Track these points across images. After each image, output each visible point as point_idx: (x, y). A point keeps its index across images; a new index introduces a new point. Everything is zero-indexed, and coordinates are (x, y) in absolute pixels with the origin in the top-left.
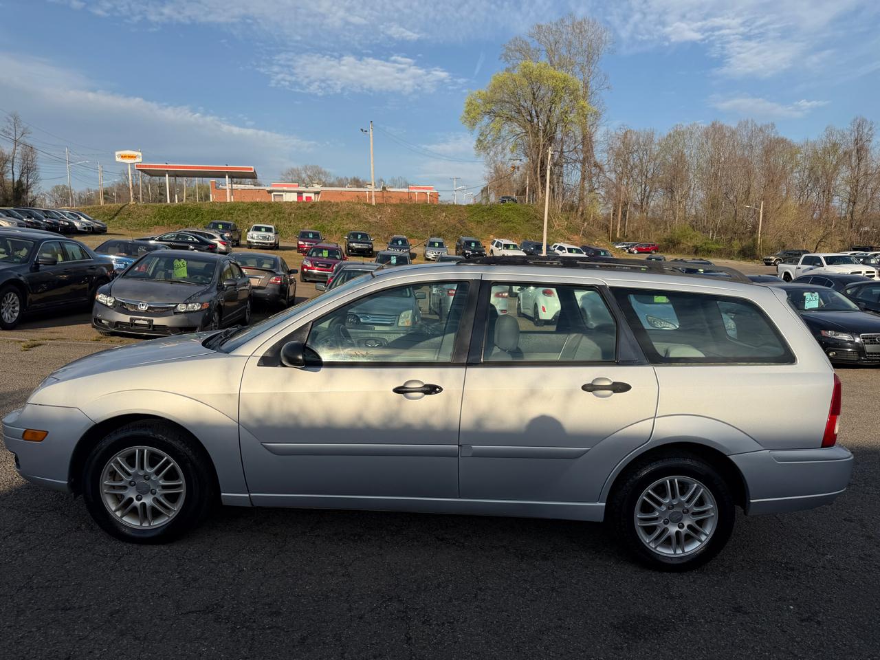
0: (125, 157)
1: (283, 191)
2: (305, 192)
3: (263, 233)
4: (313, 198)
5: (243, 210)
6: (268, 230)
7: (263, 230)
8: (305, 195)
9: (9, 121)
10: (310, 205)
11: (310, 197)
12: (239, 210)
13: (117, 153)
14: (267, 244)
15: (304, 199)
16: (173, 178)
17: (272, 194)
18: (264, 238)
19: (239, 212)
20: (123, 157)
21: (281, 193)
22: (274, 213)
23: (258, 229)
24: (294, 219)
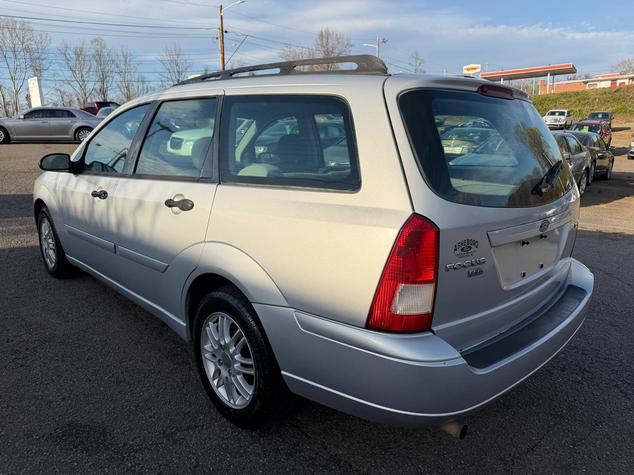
0: (469, 69)
1: (598, 81)
2: (619, 79)
3: (557, 117)
4: (627, 84)
5: (553, 100)
6: (562, 114)
7: (557, 114)
8: (618, 82)
9: (413, 57)
10: (615, 90)
11: (624, 83)
12: (550, 100)
13: (464, 67)
14: (557, 125)
15: (618, 85)
16: (508, 81)
17: (587, 84)
18: (556, 120)
19: (549, 102)
20: (468, 69)
21: (596, 83)
22: (580, 100)
23: (553, 114)
24: (598, 103)
